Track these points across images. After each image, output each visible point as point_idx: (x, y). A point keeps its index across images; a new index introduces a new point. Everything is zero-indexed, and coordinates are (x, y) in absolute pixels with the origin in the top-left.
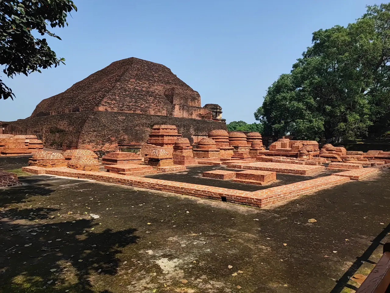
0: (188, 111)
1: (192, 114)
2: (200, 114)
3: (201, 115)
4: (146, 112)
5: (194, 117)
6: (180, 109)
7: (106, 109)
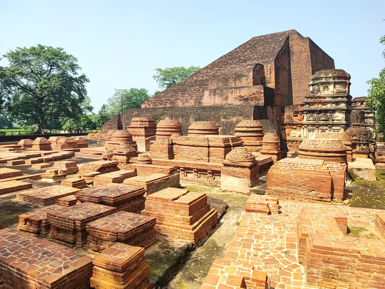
0: (221, 95)
1: (226, 99)
2: (240, 96)
3: (242, 97)
4: (174, 104)
5: (231, 101)
6: (210, 95)
7: (146, 107)
